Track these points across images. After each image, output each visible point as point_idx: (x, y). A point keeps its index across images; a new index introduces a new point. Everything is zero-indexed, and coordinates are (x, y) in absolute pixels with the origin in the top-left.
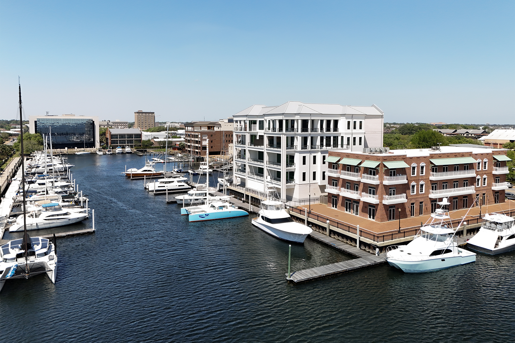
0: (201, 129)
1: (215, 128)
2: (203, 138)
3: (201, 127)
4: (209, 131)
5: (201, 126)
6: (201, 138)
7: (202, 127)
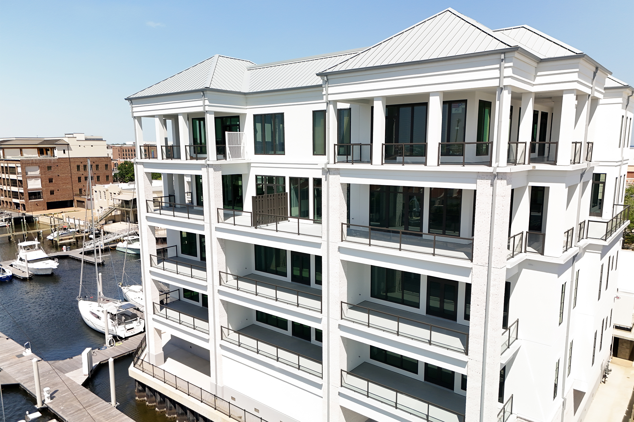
0: (22, 154)
1: (56, 152)
2: (29, 173)
3: (21, 151)
4: (42, 157)
5: (21, 149)
6: (24, 174)
7: (23, 150)
